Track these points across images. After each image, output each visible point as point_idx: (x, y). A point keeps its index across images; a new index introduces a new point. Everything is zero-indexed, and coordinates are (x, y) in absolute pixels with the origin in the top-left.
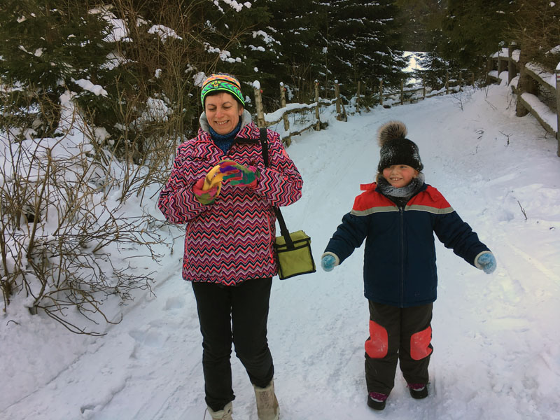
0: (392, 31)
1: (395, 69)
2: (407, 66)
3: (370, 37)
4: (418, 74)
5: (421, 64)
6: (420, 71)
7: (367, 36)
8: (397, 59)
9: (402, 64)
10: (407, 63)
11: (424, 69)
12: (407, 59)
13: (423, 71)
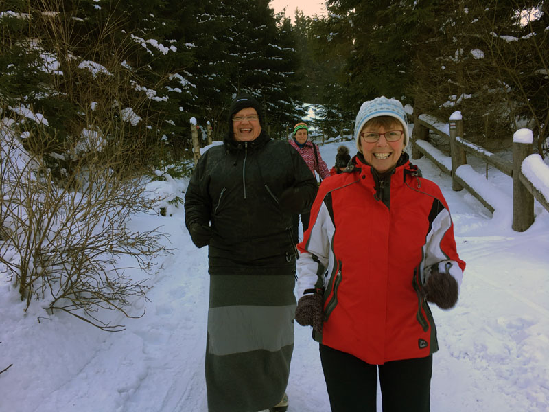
0: (293, 84)
1: (296, 117)
2: (307, 115)
3: (274, 87)
4: (315, 123)
5: (318, 114)
6: (317, 120)
7: (271, 86)
8: (297, 108)
9: (303, 113)
10: (306, 112)
11: (320, 119)
12: (306, 109)
13: (320, 121)
